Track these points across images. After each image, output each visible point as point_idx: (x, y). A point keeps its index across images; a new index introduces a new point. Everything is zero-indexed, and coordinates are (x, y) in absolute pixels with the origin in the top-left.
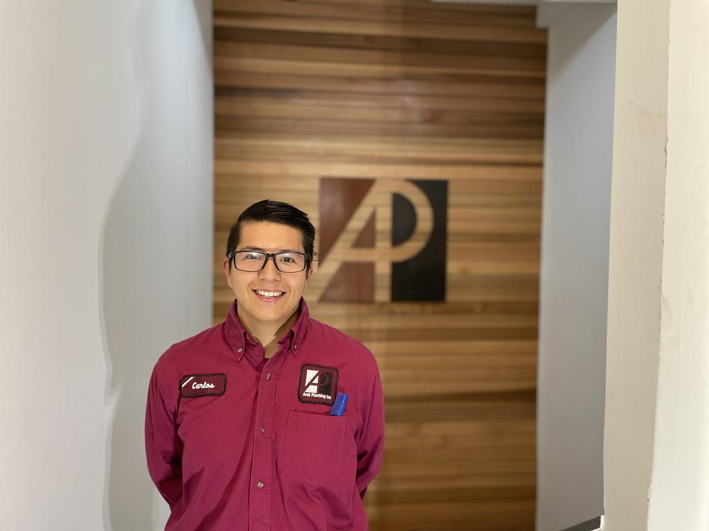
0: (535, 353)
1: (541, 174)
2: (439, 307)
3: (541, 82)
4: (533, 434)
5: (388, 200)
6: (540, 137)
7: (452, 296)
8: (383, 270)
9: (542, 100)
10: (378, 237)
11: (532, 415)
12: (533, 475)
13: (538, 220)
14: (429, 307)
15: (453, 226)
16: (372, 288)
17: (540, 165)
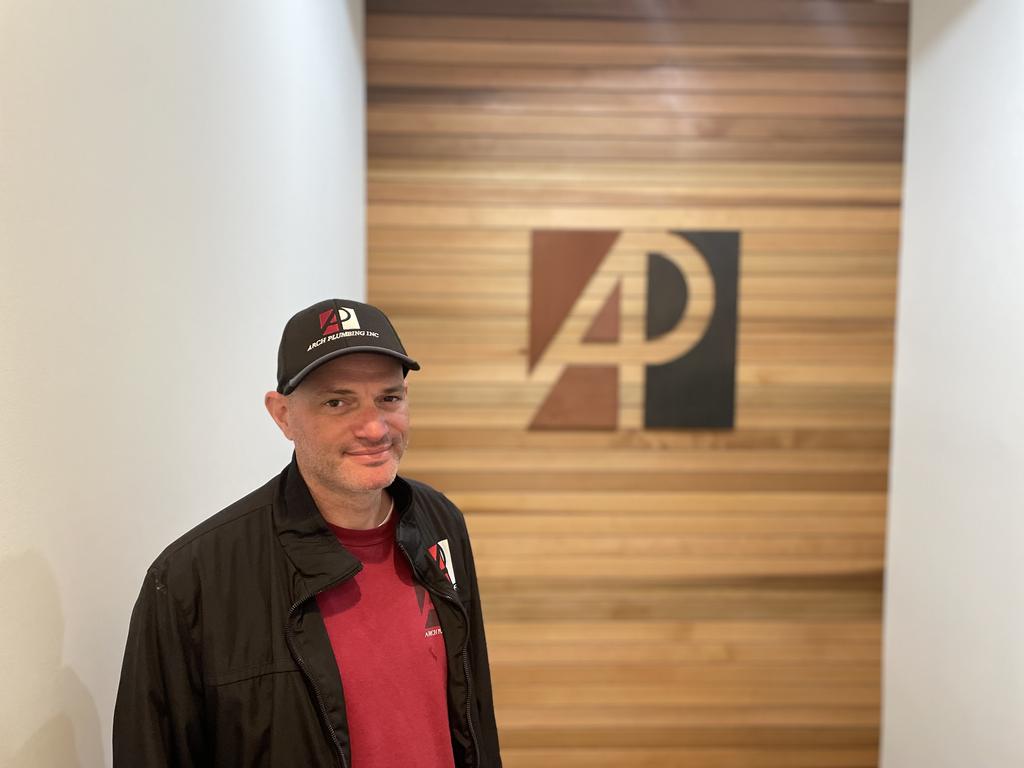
0: (882, 513)
1: (898, 220)
2: (722, 438)
3: (899, 66)
4: (877, 644)
5: (640, 264)
6: (896, 157)
7: (743, 420)
8: (632, 378)
9: (901, 96)
10: (625, 325)
11: (876, 613)
12: (876, 708)
13: (892, 296)
14: (707, 438)
15: (746, 306)
16: (614, 406)
17: (895, 204)
